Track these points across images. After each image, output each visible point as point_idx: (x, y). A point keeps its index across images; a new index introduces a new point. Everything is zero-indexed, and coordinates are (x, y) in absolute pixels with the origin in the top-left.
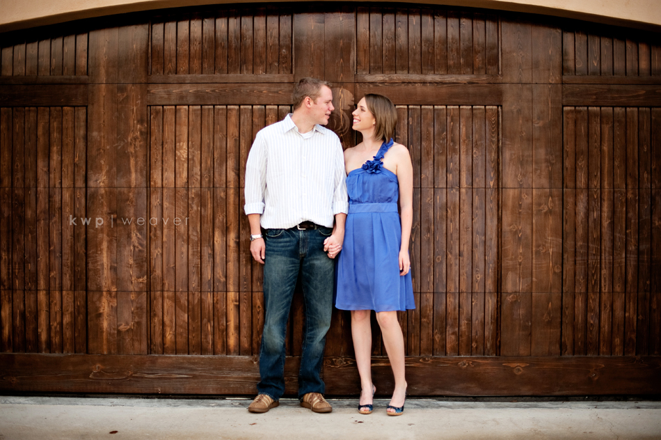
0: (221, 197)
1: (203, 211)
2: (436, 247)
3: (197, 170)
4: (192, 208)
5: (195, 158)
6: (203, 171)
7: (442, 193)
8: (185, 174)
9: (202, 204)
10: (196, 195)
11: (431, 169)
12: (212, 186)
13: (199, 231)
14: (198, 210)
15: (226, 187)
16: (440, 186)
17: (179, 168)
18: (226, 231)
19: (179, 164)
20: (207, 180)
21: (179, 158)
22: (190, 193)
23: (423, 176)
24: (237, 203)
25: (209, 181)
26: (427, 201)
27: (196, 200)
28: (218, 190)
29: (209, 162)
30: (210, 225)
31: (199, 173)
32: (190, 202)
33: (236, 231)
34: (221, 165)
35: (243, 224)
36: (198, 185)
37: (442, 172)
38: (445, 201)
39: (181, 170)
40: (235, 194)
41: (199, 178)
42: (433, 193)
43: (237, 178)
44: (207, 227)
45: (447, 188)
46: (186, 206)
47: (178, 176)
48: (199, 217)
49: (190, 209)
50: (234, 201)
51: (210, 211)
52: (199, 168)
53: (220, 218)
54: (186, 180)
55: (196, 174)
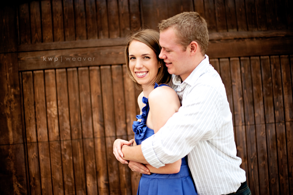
0: (90, 147)
1: (75, 159)
2: (270, 171)
3: (67, 124)
4: (65, 158)
5: (65, 115)
6: (72, 126)
7: (272, 127)
8: (56, 129)
9: (74, 154)
10: (68, 146)
11: (262, 108)
12: (81, 137)
13: (73, 177)
14: (70, 159)
15: (94, 137)
16: (271, 121)
17: (51, 124)
18: (96, 176)
19: (51, 121)
20: (76, 132)
21: (50, 115)
22: (62, 145)
23: (256, 115)
24: (104, 150)
25: (78, 134)
26: (261, 135)
27: (68, 151)
28: (87, 141)
29: (77, 117)
30: (82, 171)
31: (69, 127)
32: (63, 153)
33: (105, 174)
34: (87, 119)
35: (111, 168)
36: (69, 138)
37: (271, 109)
38: (274, 133)
39: (53, 125)
40: (102, 143)
41: (69, 131)
42: (264, 127)
43: (102, 129)
44: (80, 173)
45: (275, 123)
46: (59, 156)
47: (50, 131)
48: (72, 165)
49: (63, 159)
50: (102, 150)
51: (80, 160)
52: (68, 122)
53: (90, 164)
54: (57, 134)
55: (66, 128)
